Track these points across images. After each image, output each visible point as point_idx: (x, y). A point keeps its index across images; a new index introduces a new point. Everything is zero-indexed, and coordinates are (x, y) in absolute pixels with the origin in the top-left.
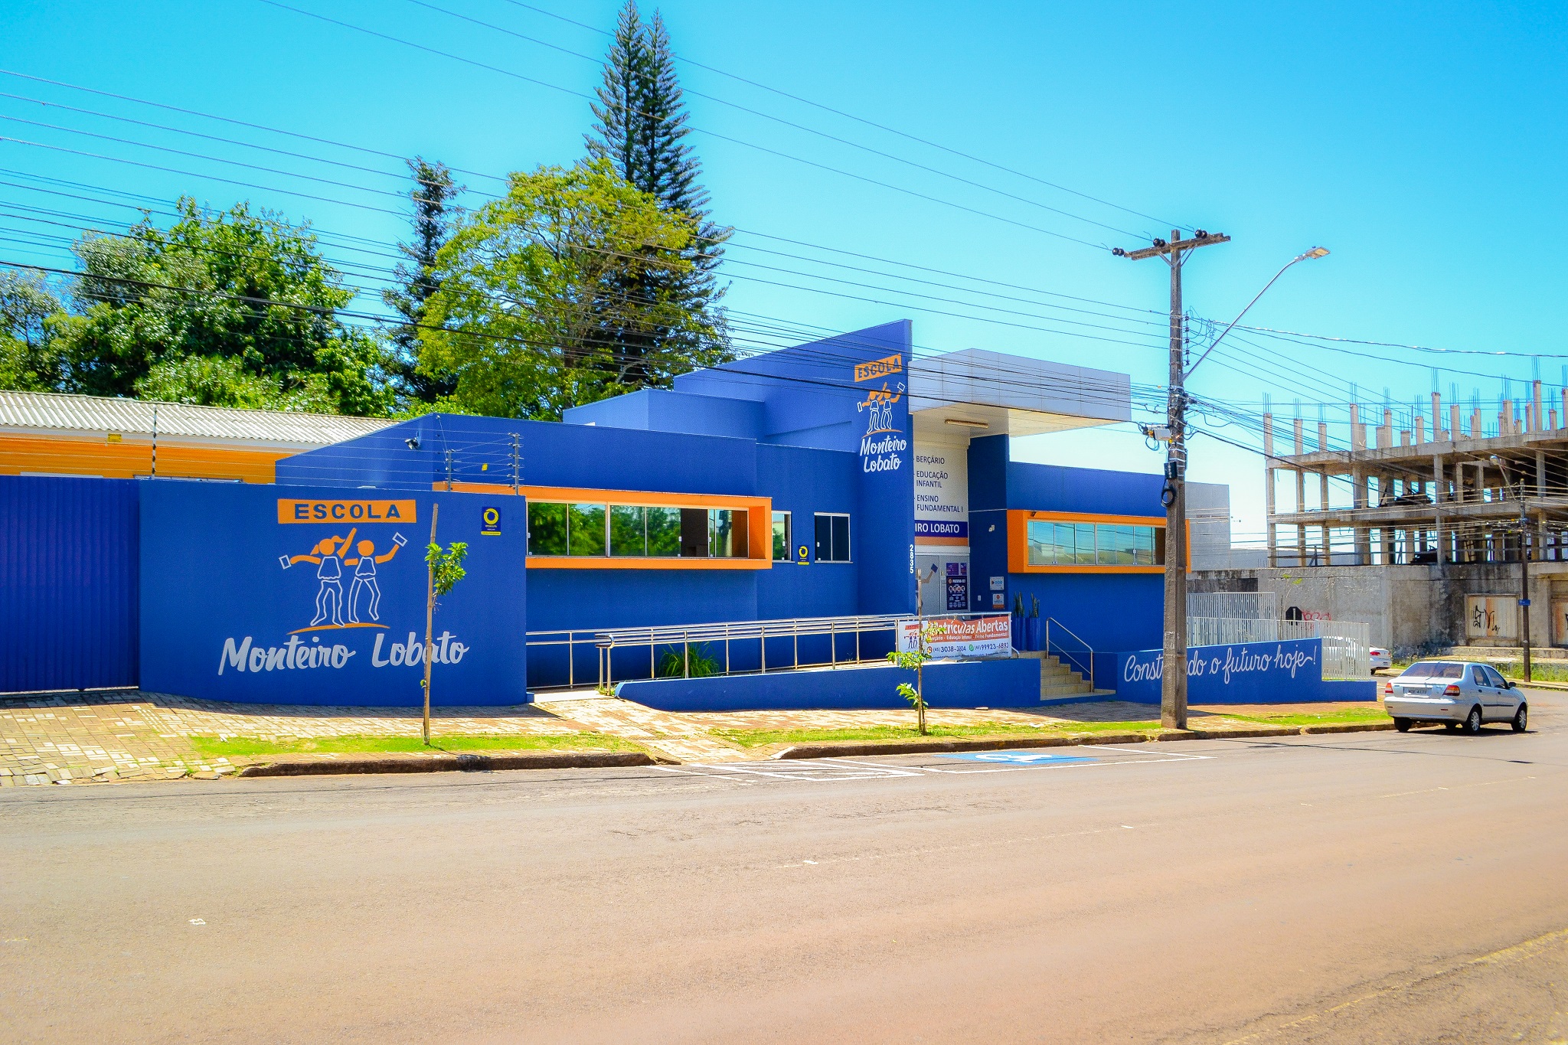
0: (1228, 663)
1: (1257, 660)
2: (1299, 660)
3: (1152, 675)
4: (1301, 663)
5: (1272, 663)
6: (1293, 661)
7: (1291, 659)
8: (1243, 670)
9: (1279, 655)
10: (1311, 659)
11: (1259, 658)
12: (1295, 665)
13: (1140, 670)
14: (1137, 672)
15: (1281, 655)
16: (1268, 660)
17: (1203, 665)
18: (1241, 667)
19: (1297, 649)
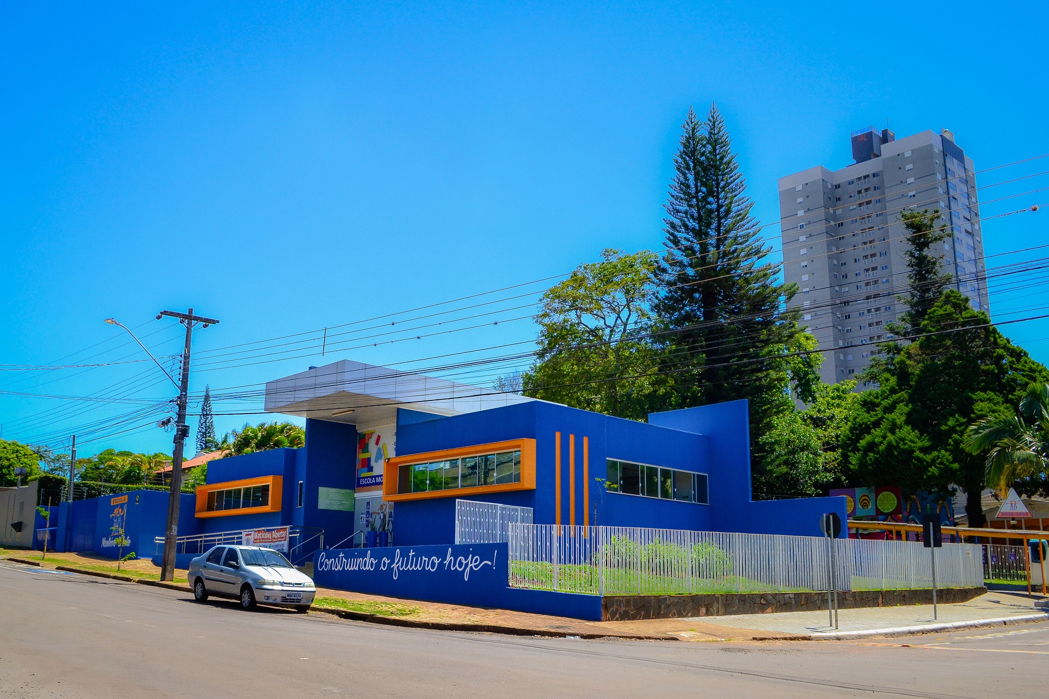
0: (396, 561)
1: (425, 561)
2: (473, 564)
3: (336, 567)
4: (476, 566)
5: (441, 565)
6: (467, 565)
7: (464, 562)
8: (411, 569)
9: (449, 558)
10: (490, 563)
11: (427, 559)
12: (468, 569)
13: (328, 563)
14: (326, 564)
15: (452, 558)
16: (437, 562)
17: (374, 562)
18: (409, 566)
19: (471, 552)
